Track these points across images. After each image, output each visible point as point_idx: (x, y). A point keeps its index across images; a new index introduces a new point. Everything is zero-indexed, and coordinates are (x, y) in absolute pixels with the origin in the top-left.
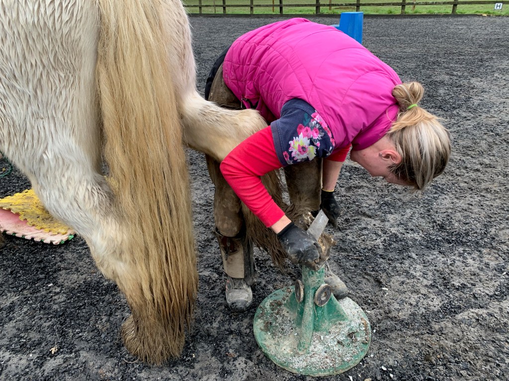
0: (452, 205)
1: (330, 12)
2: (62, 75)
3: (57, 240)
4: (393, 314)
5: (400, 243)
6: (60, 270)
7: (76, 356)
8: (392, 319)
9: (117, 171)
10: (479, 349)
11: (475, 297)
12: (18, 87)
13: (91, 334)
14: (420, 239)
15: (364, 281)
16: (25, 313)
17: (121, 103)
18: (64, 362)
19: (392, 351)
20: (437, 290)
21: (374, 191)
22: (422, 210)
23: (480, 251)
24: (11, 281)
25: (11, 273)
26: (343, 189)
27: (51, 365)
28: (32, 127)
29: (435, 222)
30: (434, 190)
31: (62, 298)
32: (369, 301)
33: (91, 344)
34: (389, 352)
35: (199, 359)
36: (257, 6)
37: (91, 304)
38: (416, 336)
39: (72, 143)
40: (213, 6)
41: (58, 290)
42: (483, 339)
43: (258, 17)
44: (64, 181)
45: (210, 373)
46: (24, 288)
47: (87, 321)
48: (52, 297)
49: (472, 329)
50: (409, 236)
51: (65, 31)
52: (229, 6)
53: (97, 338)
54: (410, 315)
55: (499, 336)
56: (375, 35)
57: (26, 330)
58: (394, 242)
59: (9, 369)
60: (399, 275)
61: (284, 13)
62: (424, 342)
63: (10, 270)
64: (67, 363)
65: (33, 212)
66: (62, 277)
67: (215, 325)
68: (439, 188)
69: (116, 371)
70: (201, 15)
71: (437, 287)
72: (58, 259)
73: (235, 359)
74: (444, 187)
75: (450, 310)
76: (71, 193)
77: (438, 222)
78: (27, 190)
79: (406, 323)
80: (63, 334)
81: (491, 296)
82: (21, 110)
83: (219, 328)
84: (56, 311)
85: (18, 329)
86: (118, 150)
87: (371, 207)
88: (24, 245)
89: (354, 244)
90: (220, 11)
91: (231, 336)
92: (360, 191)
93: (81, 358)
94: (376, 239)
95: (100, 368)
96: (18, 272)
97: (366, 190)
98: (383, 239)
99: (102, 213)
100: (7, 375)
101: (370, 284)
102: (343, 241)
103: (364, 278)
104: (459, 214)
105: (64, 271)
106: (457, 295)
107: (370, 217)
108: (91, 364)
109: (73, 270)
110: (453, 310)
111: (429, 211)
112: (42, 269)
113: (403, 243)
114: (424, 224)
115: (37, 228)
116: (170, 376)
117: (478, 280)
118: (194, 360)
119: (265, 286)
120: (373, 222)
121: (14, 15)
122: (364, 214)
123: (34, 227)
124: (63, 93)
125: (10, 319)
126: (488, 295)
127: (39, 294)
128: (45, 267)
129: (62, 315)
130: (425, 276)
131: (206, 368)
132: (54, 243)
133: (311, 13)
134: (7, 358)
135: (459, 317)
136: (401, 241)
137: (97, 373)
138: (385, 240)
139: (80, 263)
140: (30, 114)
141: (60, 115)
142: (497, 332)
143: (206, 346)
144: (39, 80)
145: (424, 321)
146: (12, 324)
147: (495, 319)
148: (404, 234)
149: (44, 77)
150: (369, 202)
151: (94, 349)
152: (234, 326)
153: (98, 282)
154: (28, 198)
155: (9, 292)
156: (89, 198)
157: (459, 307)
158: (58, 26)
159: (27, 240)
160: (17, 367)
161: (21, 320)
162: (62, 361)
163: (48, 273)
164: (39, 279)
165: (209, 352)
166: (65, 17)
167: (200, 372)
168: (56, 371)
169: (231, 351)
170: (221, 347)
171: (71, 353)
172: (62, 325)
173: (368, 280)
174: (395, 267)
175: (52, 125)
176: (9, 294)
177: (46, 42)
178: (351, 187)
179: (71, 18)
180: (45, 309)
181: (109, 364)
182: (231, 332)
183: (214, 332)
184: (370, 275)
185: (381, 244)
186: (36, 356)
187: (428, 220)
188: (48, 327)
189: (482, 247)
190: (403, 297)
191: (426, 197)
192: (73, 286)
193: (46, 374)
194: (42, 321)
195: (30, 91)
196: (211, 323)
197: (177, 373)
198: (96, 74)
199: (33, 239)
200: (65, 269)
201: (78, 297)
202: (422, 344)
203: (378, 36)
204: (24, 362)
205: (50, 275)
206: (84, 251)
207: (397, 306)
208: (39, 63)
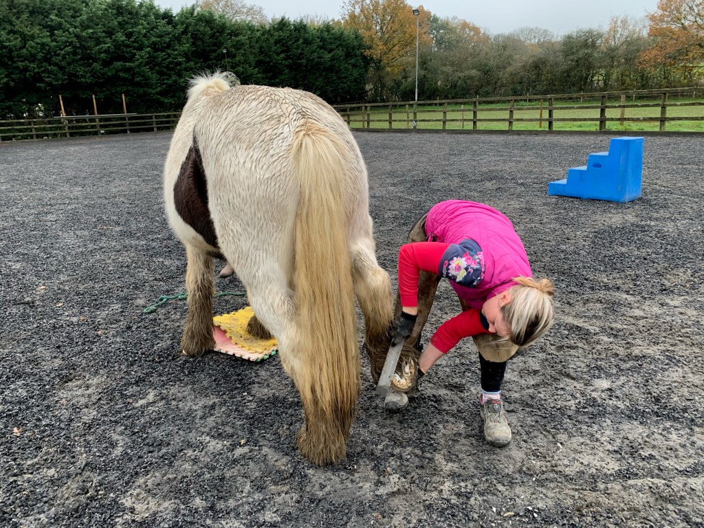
0: (682, 379)
1: (621, 128)
2: (275, 225)
3: (254, 357)
4: (559, 469)
5: (597, 408)
6: (254, 383)
7: (259, 450)
8: (557, 473)
9: (300, 290)
10: (639, 512)
11: (660, 469)
12: (249, 229)
13: (273, 436)
14: (623, 407)
15: (541, 436)
16: (223, 412)
17: (308, 244)
18: (250, 452)
19: (544, 497)
20: (620, 456)
21: (589, 354)
22: (640, 380)
23: (691, 429)
24: (214, 386)
25: (215, 381)
26: (552, 347)
27: (239, 451)
28: (252, 254)
29: (650, 393)
30: (667, 361)
31: (253, 405)
32: (539, 454)
33: (272, 443)
34: (541, 497)
35: (360, 470)
36: (518, 120)
37: (276, 414)
38: (576, 490)
39: (276, 266)
40: (461, 120)
41: (251, 398)
42: (650, 507)
43: (519, 134)
44: (267, 292)
45: (366, 481)
46: (224, 394)
47: (271, 426)
48: (245, 403)
49: (641, 495)
50: (611, 402)
51: (280, 200)
52: (480, 120)
53: (278, 440)
54: (578, 472)
55: (670, 507)
56: (678, 162)
57: (223, 425)
58: (590, 406)
59: (208, 448)
60: (582, 436)
61: (554, 129)
62: (581, 496)
63: (213, 378)
64: (252, 453)
65: (237, 332)
66: (255, 389)
67: (380, 447)
68: (675, 359)
69: (289, 466)
70: (444, 131)
71: (621, 454)
72: (254, 374)
73: (390, 475)
74: (681, 359)
75: (625, 475)
76: (270, 301)
77: (653, 394)
78: (233, 312)
79: (570, 479)
80: (251, 432)
81: (680, 471)
82: (248, 244)
83: (382, 450)
84: (247, 414)
85: (217, 423)
86: (302, 276)
87: (579, 369)
88: (227, 359)
89: (543, 402)
90: (469, 126)
91: (392, 458)
92: (572, 352)
93: (263, 452)
94: (570, 400)
95: (276, 461)
96: (220, 380)
97: (580, 351)
98: (577, 401)
99: (289, 318)
100: (206, 453)
101: (545, 440)
102: (532, 398)
103: (541, 433)
104: (686, 390)
105: (257, 385)
106: (641, 464)
107: (573, 379)
108: (270, 457)
109: (265, 385)
110: (628, 475)
111: (647, 381)
112: (240, 380)
113: (601, 409)
114: (637, 395)
115: (239, 346)
116: (332, 477)
117: (673, 455)
118: (355, 470)
119: (435, 424)
120: (575, 384)
121: (253, 191)
122: (568, 376)
123: (236, 346)
124: (275, 235)
125: (211, 415)
126: (677, 469)
127: (235, 400)
128: (242, 379)
129: (251, 418)
130: (612, 442)
131: (364, 478)
132: (251, 359)
133: (593, 129)
134: (207, 441)
135: (631, 482)
136: (599, 406)
137: (274, 465)
138: (580, 402)
139: (272, 381)
140: (252, 246)
141: (271, 249)
142: (670, 503)
143: (368, 462)
144: (261, 227)
145: (592, 480)
146: (212, 418)
147: (671, 490)
148: (605, 400)
149: (264, 225)
150: (578, 363)
151: (274, 447)
152: (397, 451)
153: (284, 398)
154: (234, 320)
155: (212, 394)
156: (281, 306)
157: (637, 474)
158: (276, 198)
159: (230, 355)
160: (214, 448)
161: (219, 417)
162: (248, 451)
163: (244, 384)
164: (237, 388)
165: (369, 467)
166: (281, 193)
167: (358, 480)
168: (243, 456)
169: (389, 469)
170: (381, 465)
171: (256, 446)
172: (251, 425)
173: (545, 436)
174: (581, 429)
175: (265, 255)
176: (212, 397)
177: (268, 206)
178: (563, 346)
179: (284, 194)
180: (239, 411)
181: (284, 460)
182: (393, 455)
183: (378, 453)
184: (549, 432)
185: (574, 405)
186: (229, 443)
187: (643, 391)
188: (240, 425)
189: (697, 426)
190: (577, 456)
191: (652, 367)
192: (263, 397)
193: (235, 457)
194: (236, 420)
195: (255, 233)
196: (376, 445)
197: (339, 476)
198: (295, 224)
199: (234, 355)
200: (259, 383)
201: (266, 407)
202: (579, 497)
203: (681, 164)
204: (220, 446)
205: (245, 386)
206: (276, 371)
207: (566, 462)
208: (262, 217)
